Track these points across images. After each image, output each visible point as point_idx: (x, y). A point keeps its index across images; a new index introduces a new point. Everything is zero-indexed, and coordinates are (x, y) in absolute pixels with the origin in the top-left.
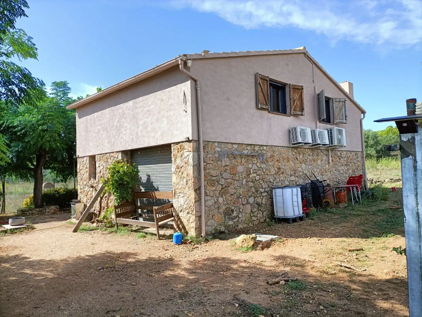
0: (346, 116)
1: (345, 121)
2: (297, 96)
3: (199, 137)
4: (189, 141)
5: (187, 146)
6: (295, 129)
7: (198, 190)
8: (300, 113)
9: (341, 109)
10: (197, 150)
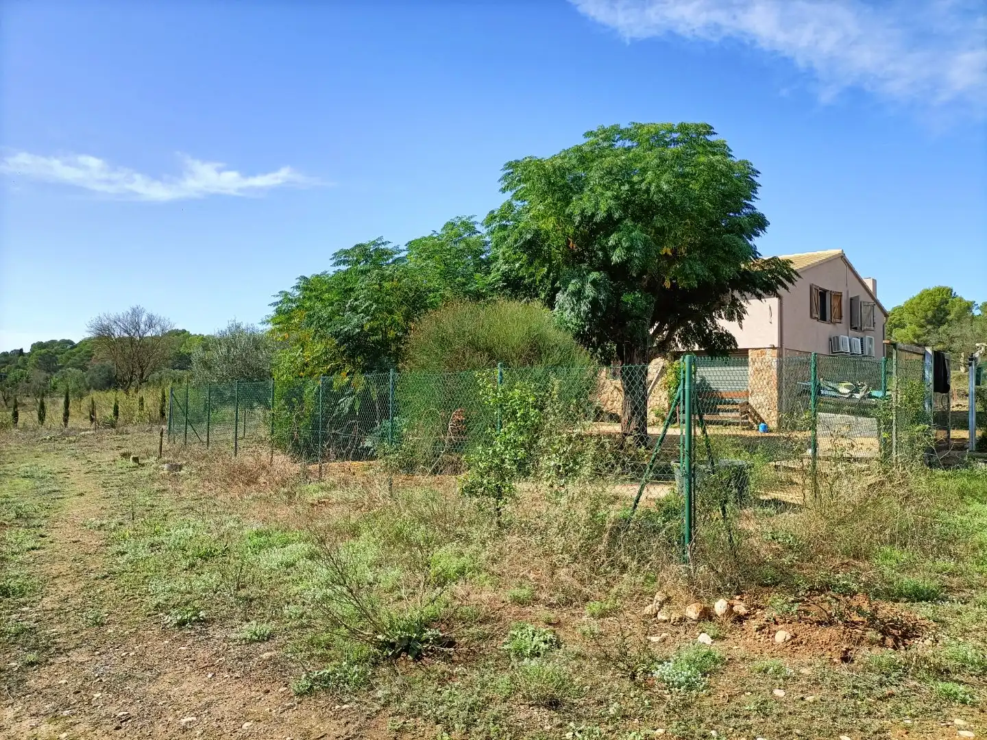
0: (874, 323)
1: (872, 328)
2: (836, 303)
3: (781, 345)
4: (773, 348)
5: (769, 352)
6: (837, 337)
7: (779, 389)
8: (839, 321)
9: (869, 315)
10: (780, 356)
